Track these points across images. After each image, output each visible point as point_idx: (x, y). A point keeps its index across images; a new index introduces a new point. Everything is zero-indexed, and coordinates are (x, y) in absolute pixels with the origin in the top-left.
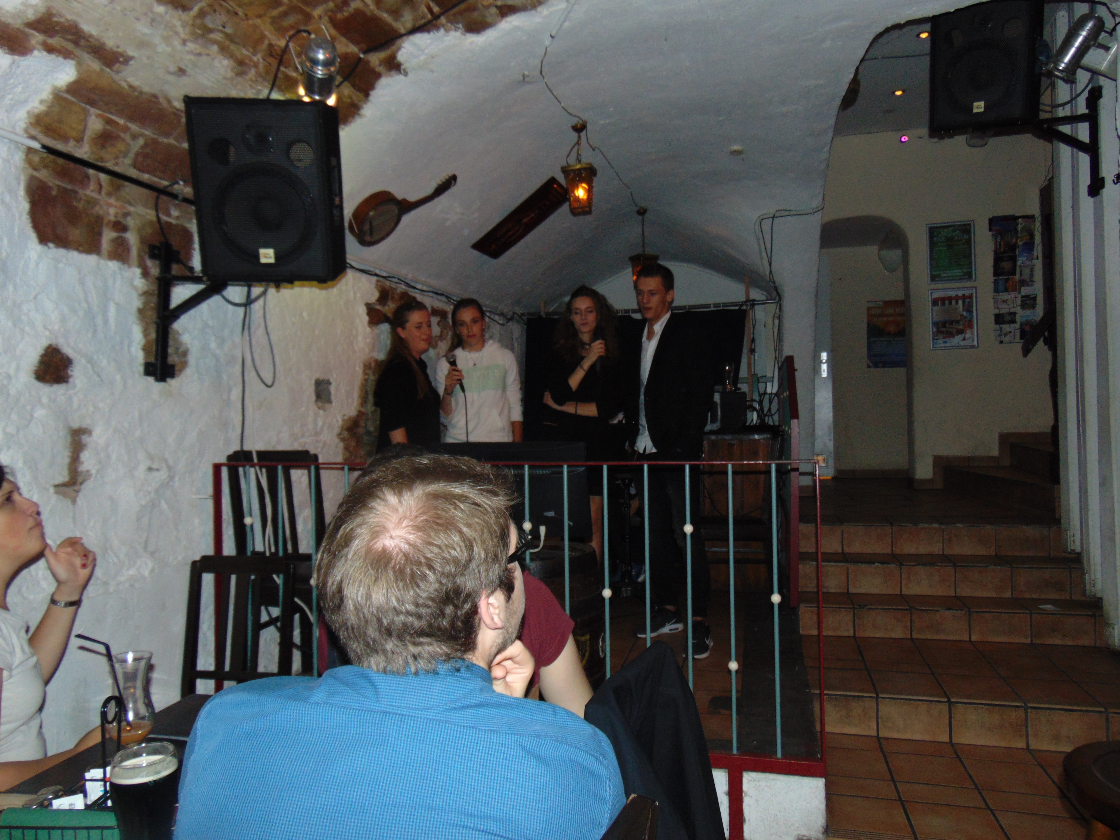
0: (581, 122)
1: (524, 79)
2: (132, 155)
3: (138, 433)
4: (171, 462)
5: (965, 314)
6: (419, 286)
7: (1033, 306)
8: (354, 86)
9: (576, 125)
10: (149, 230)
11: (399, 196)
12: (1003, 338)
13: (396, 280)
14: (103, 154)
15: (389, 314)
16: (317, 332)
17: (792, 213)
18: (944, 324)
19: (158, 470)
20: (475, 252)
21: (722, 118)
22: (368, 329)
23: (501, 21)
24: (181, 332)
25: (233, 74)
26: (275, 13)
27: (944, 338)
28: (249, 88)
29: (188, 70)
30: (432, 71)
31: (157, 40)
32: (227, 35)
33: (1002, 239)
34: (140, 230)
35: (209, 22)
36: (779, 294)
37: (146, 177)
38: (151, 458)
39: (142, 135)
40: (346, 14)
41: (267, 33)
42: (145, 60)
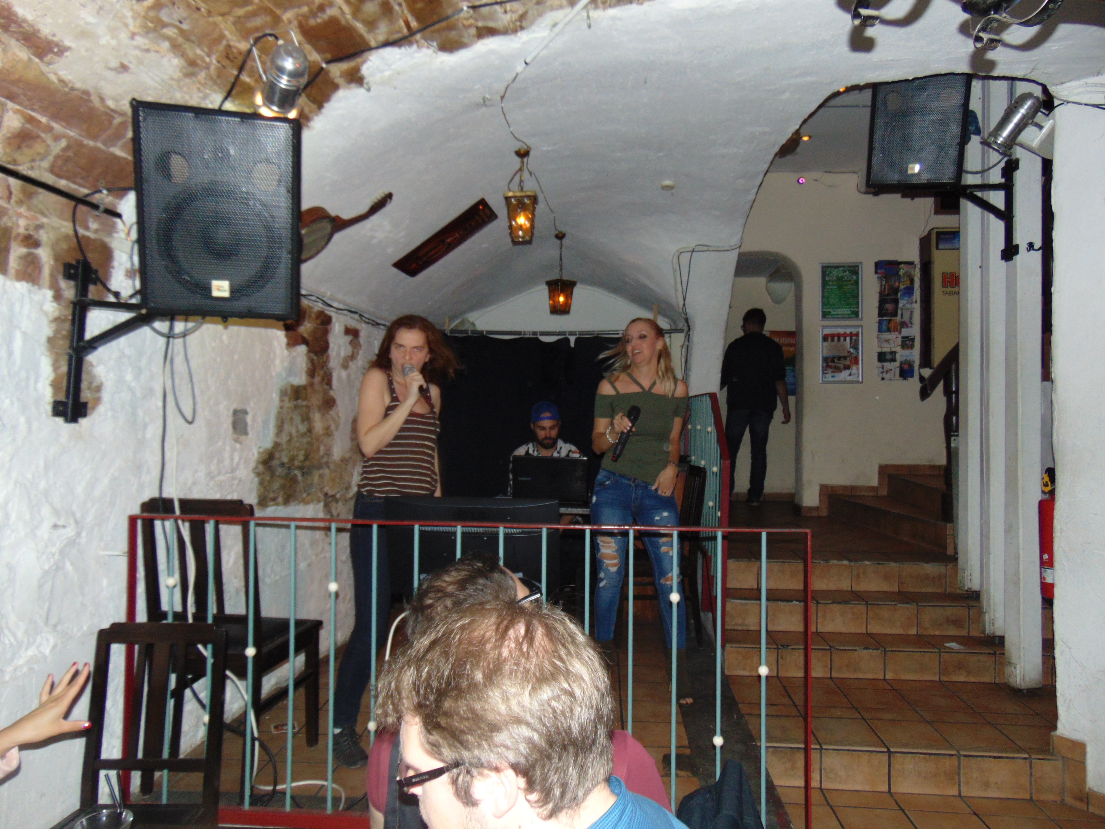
0: (525, 147)
1: (484, 101)
2: (51, 158)
3: (42, 485)
4: (78, 515)
5: (852, 350)
6: (335, 304)
7: (912, 347)
8: (308, 97)
9: (520, 149)
10: (65, 246)
11: (333, 213)
12: (885, 375)
13: (313, 298)
14: (18, 156)
15: (305, 335)
16: (236, 357)
17: (711, 249)
18: (833, 359)
19: (64, 527)
20: (395, 270)
21: (661, 154)
22: (286, 352)
23: (476, 42)
24: (95, 363)
25: (181, 75)
26: (240, 12)
27: (832, 372)
28: (195, 90)
29: (131, 66)
30: (395, 88)
31: (101, 30)
32: (182, 32)
33: (886, 282)
34: (54, 246)
35: (164, 16)
36: (689, 326)
37: (62, 184)
38: (57, 513)
39: (65, 136)
40: (319, 20)
41: (227, 33)
42: (83, 53)
